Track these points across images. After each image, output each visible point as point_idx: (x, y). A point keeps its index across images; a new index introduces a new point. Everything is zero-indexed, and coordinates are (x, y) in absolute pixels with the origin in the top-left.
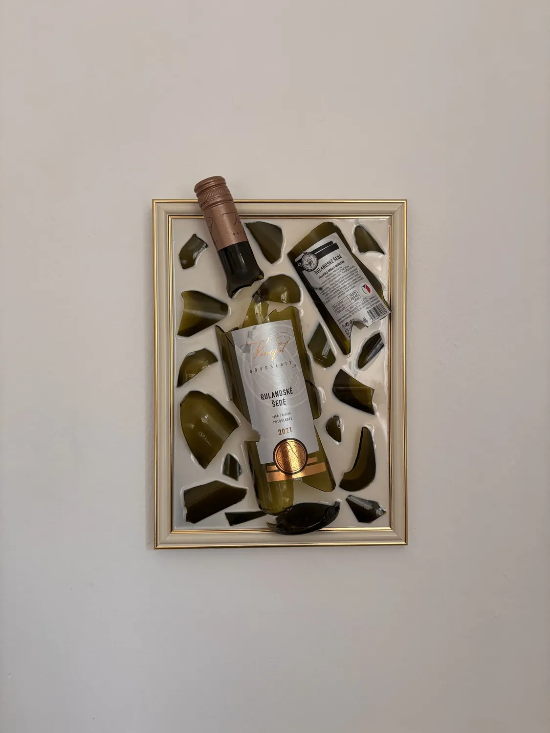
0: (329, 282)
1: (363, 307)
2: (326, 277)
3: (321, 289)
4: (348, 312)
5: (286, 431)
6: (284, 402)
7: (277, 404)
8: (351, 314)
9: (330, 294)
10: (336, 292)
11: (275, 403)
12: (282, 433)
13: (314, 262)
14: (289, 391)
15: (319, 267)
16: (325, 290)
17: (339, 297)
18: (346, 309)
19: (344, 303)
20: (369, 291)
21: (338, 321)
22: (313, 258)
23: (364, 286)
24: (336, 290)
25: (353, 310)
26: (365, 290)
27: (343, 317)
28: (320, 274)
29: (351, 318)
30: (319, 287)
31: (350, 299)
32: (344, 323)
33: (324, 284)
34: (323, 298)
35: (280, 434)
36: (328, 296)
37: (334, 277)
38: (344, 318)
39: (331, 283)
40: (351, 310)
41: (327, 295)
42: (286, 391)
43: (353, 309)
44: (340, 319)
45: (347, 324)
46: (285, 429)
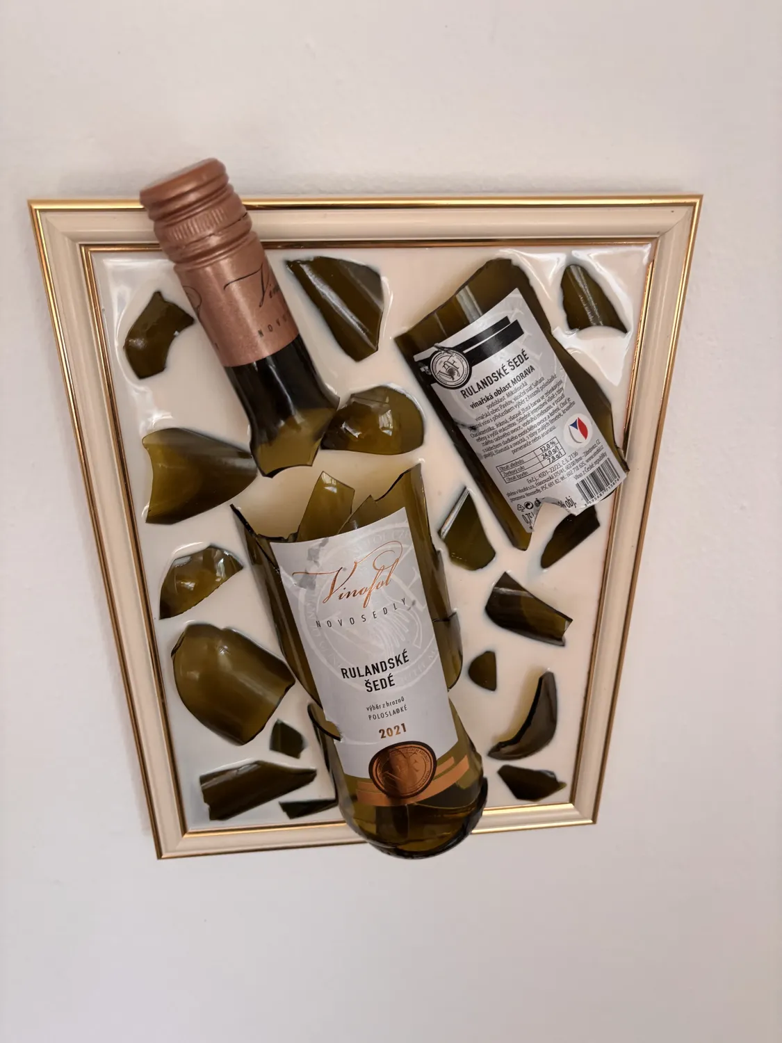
0: (495, 418)
1: (569, 474)
2: (489, 407)
3: (473, 428)
4: (533, 483)
5: (395, 731)
6: (390, 681)
7: (375, 686)
8: (539, 488)
9: (496, 443)
10: (509, 440)
11: (372, 686)
12: (386, 734)
13: (461, 370)
14: (401, 659)
15: (473, 382)
16: (484, 432)
17: (514, 452)
18: (529, 478)
19: (525, 466)
20: (584, 432)
21: (510, 495)
23: (574, 425)
24: (510, 437)
25: (545, 481)
26: (577, 432)
27: (520, 491)
28: (475, 398)
29: (538, 496)
30: (469, 423)
31: (541, 458)
32: (522, 502)
33: (482, 421)
34: (478, 447)
35: (383, 737)
36: (491, 445)
37: (508, 408)
38: (523, 493)
39: (500, 420)
40: (541, 479)
41: (487, 443)
42: (394, 661)
43: (545, 478)
44: (514, 493)
45: (528, 504)
46: (393, 729)
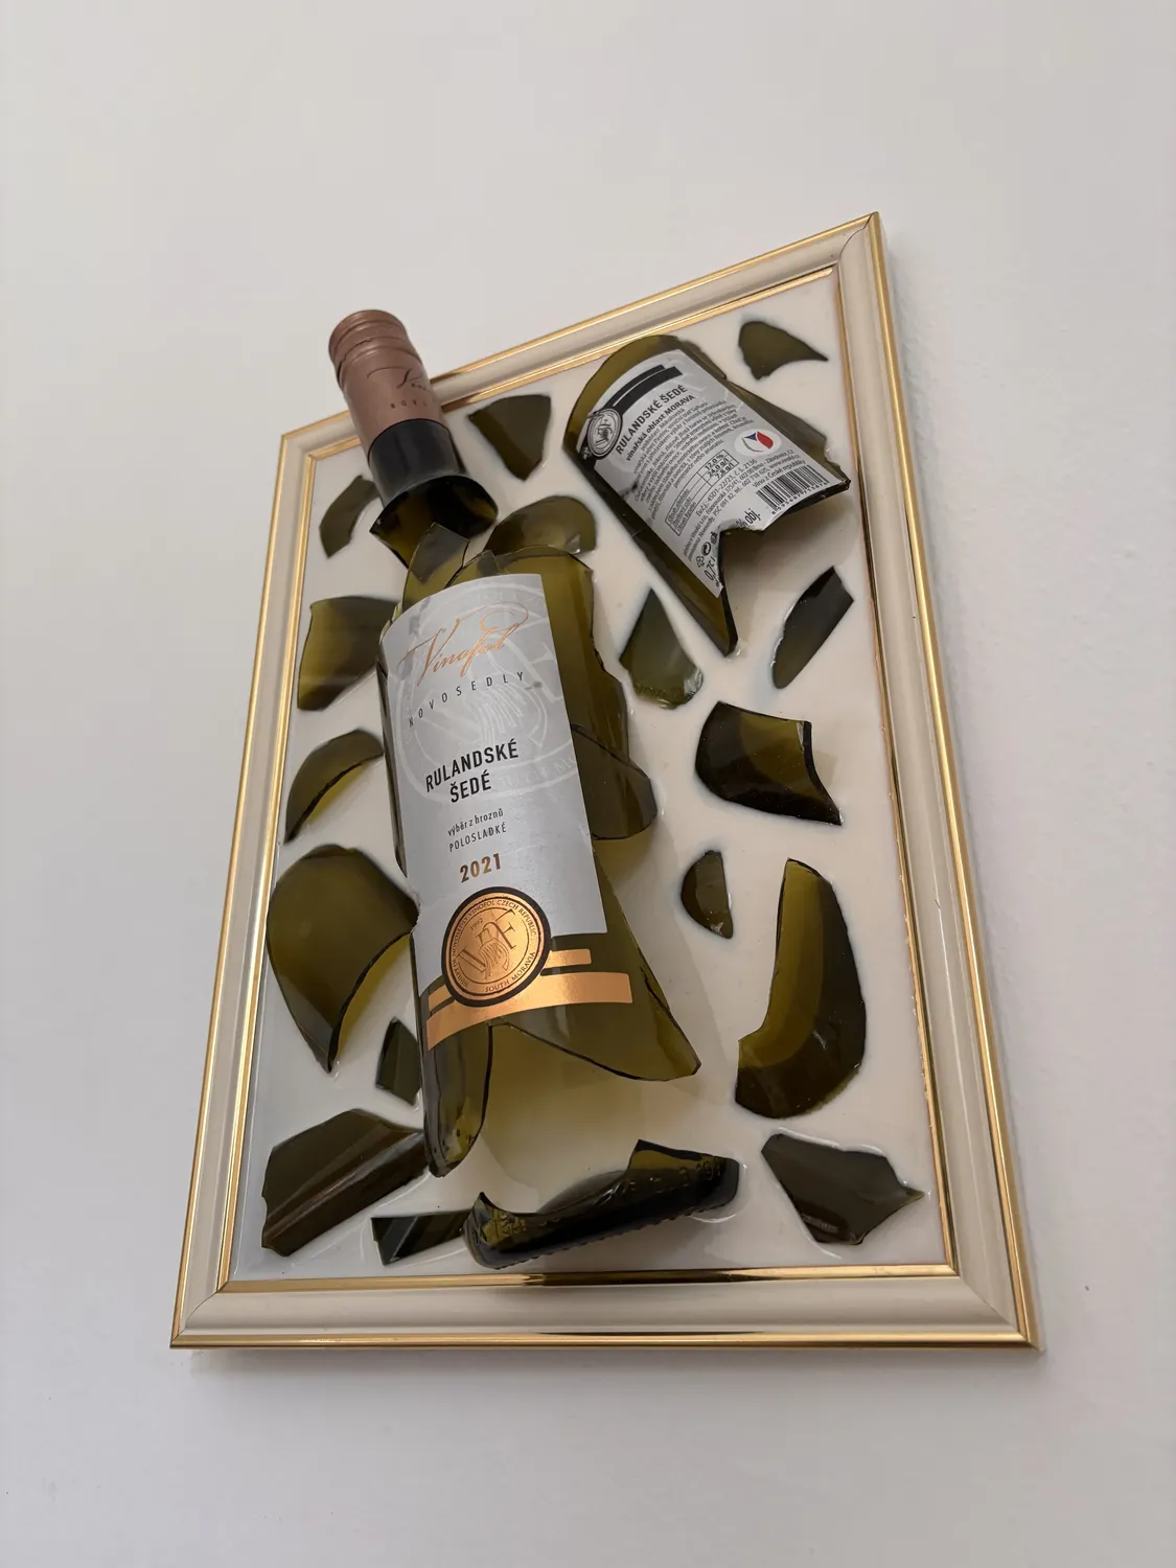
0: (651, 458)
1: (745, 484)
2: (643, 448)
3: (635, 486)
4: (704, 513)
5: (482, 866)
6: (484, 782)
7: (462, 790)
8: (711, 515)
9: (657, 487)
10: (669, 474)
11: (459, 791)
12: (469, 874)
13: (612, 427)
14: (506, 751)
15: (625, 431)
16: (644, 483)
17: (676, 485)
18: (698, 508)
19: (690, 495)
20: (768, 442)
21: (685, 553)
22: (610, 418)
23: (752, 437)
24: (669, 470)
25: (716, 502)
26: (757, 444)
27: (693, 535)
28: (628, 449)
29: (713, 528)
30: (629, 484)
31: (707, 477)
32: (699, 551)
33: (640, 469)
34: (642, 509)
35: (465, 879)
36: (654, 495)
37: (662, 439)
38: (697, 536)
39: (656, 456)
40: (711, 503)
41: (650, 496)
42: (494, 753)
43: (715, 498)
44: (689, 545)
45: (705, 547)
46: (480, 862)
